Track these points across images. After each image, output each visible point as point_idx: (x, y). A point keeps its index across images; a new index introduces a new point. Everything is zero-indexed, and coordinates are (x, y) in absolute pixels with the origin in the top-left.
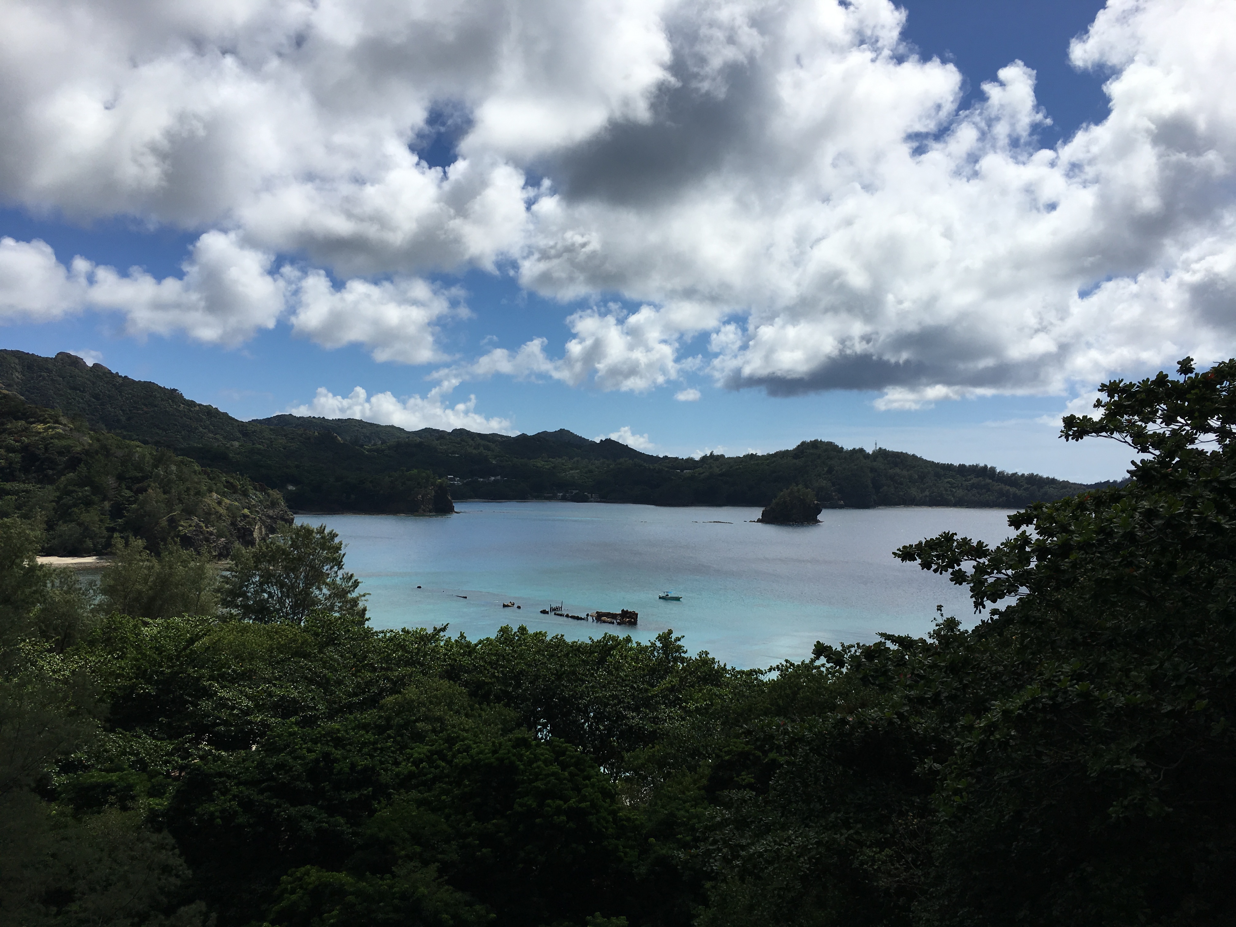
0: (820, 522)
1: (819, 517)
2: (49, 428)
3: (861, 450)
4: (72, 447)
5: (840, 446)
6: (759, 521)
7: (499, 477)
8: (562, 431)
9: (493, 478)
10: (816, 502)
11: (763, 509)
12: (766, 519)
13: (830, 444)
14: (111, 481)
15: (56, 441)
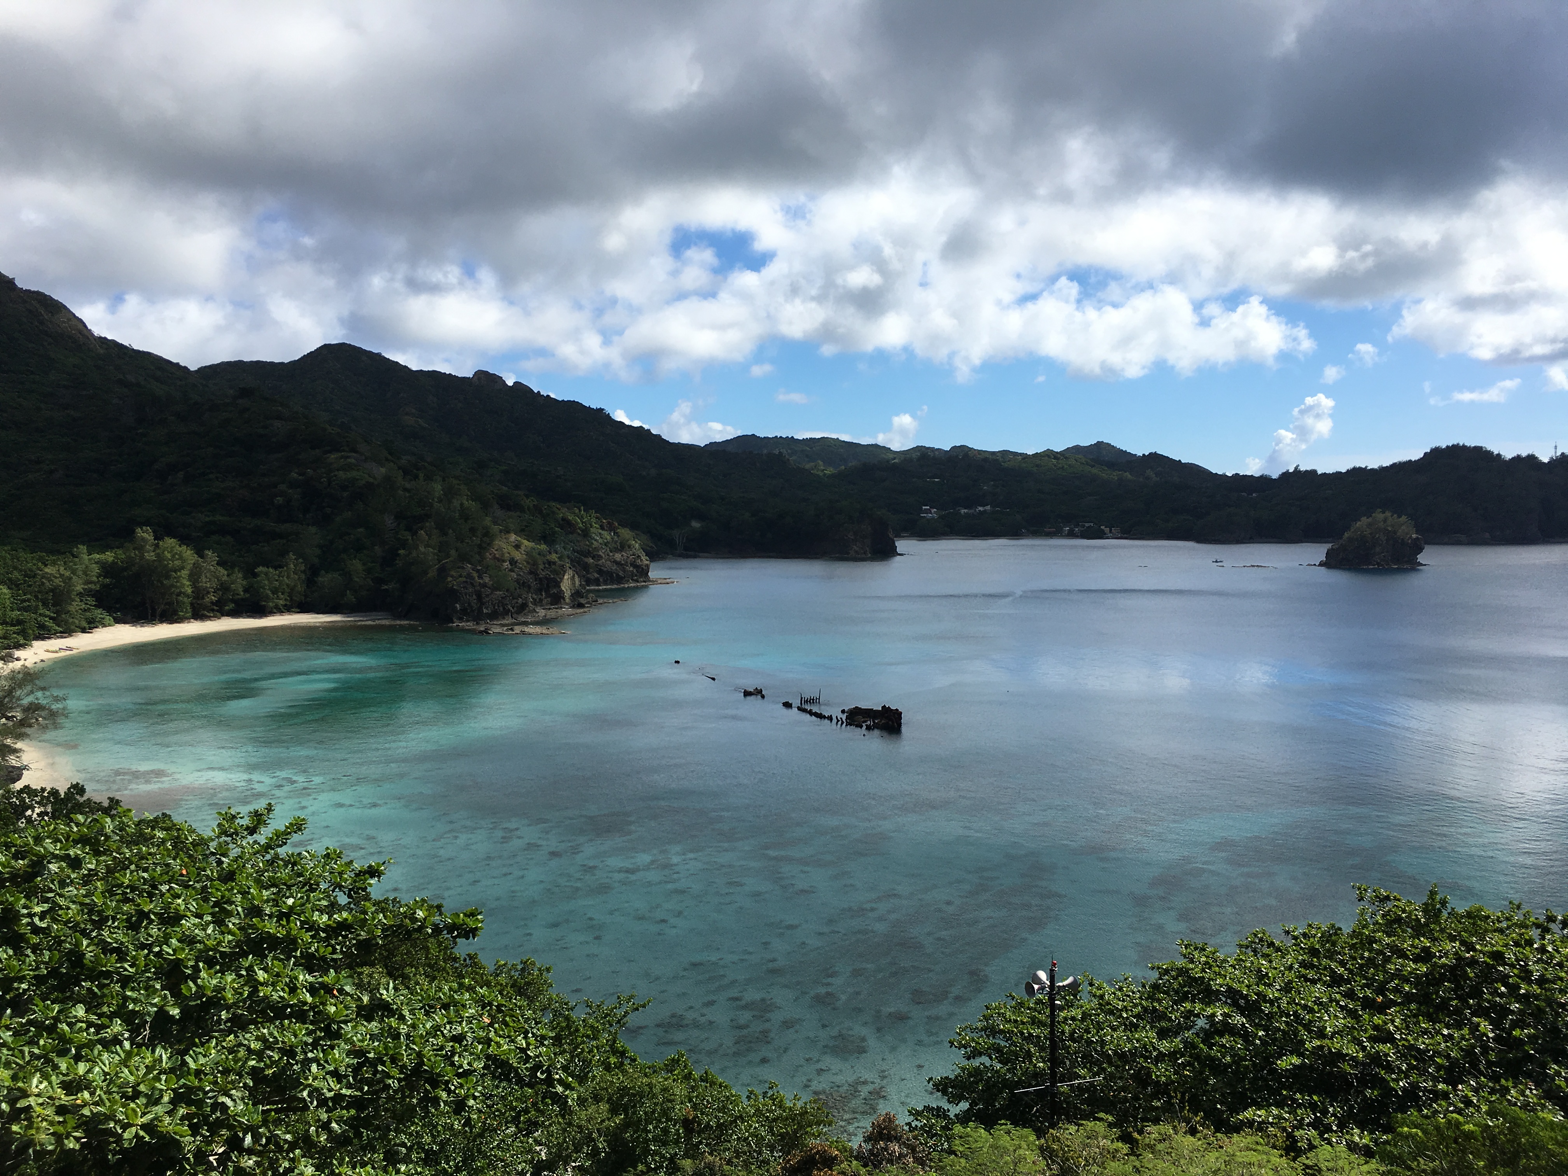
0: (1422, 565)
1: (1421, 558)
2: (342, 457)
3: (1532, 458)
4: (357, 480)
5: (1496, 452)
6: (1321, 565)
7: (988, 508)
8: (1099, 444)
9: (981, 509)
10: (1414, 536)
11: (1329, 546)
12: (1331, 562)
13: (1478, 450)
14: (389, 521)
15: (341, 473)
